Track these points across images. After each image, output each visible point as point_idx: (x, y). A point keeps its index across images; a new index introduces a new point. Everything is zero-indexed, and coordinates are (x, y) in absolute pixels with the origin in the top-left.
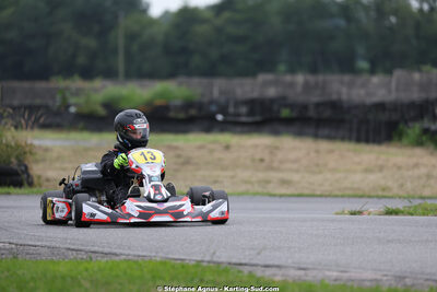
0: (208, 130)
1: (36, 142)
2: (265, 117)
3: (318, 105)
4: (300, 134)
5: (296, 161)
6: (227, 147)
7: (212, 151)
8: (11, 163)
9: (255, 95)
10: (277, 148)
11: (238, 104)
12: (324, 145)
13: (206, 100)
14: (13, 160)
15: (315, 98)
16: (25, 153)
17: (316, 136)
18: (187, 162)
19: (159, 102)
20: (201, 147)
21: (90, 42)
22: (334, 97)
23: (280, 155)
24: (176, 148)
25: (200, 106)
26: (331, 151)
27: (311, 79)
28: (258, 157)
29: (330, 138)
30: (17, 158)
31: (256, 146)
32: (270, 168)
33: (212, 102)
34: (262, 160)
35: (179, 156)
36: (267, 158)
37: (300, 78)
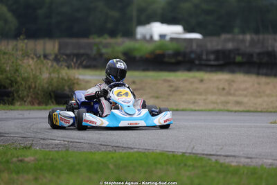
0: (189, 70)
1: (81, 77)
2: (226, 62)
3: (259, 54)
4: (248, 72)
5: (245, 89)
6: (202, 81)
7: (192, 83)
8: (65, 90)
9: (219, 47)
10: (233, 81)
11: (208, 53)
12: (263, 80)
13: (188, 50)
14: (66, 88)
15: (257, 50)
16: (74, 84)
17: (258, 74)
18: (176, 90)
19: (158, 52)
20: (185, 81)
21: (115, 14)
22: (270, 49)
23: (235, 86)
24: (169, 81)
25: (184, 54)
26: (268, 84)
27: (255, 37)
28: (221, 86)
29: (267, 75)
30: (69, 86)
31: (220, 80)
32: (229, 94)
33: (192, 52)
34: (224, 89)
35: (171, 86)
36: (226, 87)
37: (248, 37)
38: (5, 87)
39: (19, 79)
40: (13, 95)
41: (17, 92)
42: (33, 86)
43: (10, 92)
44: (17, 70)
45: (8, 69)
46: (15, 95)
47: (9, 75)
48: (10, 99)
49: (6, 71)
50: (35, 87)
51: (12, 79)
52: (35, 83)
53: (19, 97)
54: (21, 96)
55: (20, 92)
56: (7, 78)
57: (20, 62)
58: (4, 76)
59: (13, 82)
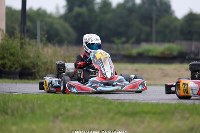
19: (167, 52)
38: (29, 69)
39: (39, 63)
40: (35, 75)
41: (38, 73)
42: (50, 68)
43: (33, 73)
44: (39, 57)
45: (32, 56)
46: (37, 75)
47: (33, 60)
48: (33, 78)
49: (30, 57)
50: (52, 69)
51: (35, 63)
52: (52, 66)
53: (40, 76)
54: (41, 75)
55: (40, 73)
56: (31, 62)
57: (41, 51)
58: (29, 61)
59: (35, 65)
